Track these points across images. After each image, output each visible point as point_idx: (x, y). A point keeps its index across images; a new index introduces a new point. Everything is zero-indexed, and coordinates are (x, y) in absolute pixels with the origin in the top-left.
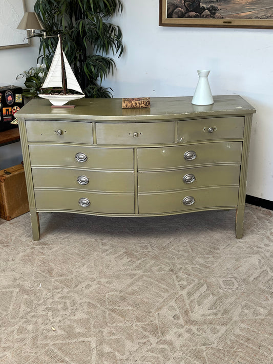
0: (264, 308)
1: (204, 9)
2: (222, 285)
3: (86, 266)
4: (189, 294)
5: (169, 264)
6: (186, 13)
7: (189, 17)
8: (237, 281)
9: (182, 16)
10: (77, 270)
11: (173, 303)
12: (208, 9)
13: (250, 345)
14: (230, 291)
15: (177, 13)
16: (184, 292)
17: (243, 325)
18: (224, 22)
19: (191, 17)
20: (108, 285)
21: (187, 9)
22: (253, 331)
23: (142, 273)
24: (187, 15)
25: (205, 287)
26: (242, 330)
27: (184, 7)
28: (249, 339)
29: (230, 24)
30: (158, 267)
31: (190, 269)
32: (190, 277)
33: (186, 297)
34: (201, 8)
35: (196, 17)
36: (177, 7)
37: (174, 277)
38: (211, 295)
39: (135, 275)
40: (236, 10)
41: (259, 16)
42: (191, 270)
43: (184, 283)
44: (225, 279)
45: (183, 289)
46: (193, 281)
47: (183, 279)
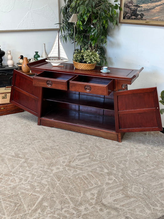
0: (108, 170)
1: (138, 15)
2: (98, 156)
3: (45, 134)
4: (79, 155)
6: (131, 17)
7: (132, 19)
8: (107, 157)
9: (129, 18)
11: (68, 157)
12: (140, 15)
13: (85, 181)
14: (99, 159)
15: (127, 16)
16: (77, 154)
17: (90, 173)
18: (146, 22)
19: (133, 19)
21: (131, 14)
22: (93, 177)
23: (66, 143)
24: (131, 18)
25: (89, 155)
26: (88, 175)
27: (130, 13)
28: (87, 179)
29: (148, 23)
33: (76, 156)
34: (137, 14)
35: (135, 19)
36: (127, 13)
37: (79, 147)
38: (88, 159)
40: (152, 15)
41: (161, 19)
42: (89, 147)
43: (81, 151)
44: (102, 154)
45: (78, 153)
46: (86, 151)
47: (82, 149)
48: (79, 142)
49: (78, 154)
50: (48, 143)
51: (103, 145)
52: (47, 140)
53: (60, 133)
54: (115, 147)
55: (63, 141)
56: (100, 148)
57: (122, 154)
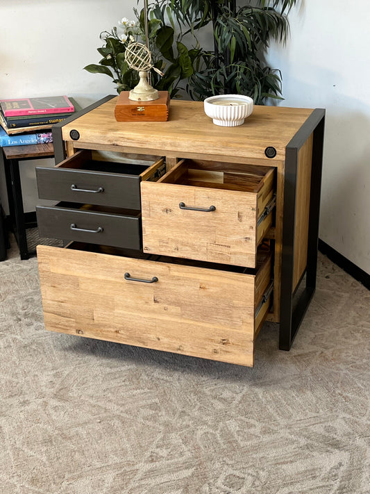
2: (220, 482)
3: (55, 372)
5: (174, 414)
8: (254, 484)
10: (37, 373)
11: (109, 476)
16: (144, 467)
20: (52, 412)
23: (118, 412)
25: (188, 473)
30: (152, 412)
31: (200, 433)
32: (183, 446)
33: (139, 476)
37: (160, 436)
39: (106, 410)
43: (164, 452)
44: (237, 473)
45: (152, 461)
46: (181, 454)
47: (167, 446)
48: (167, 412)
49: (149, 466)
50: (55, 408)
51: (252, 430)
52: (55, 396)
53: (108, 370)
54: (293, 442)
55: (110, 406)
56: (236, 441)
57: (314, 477)
